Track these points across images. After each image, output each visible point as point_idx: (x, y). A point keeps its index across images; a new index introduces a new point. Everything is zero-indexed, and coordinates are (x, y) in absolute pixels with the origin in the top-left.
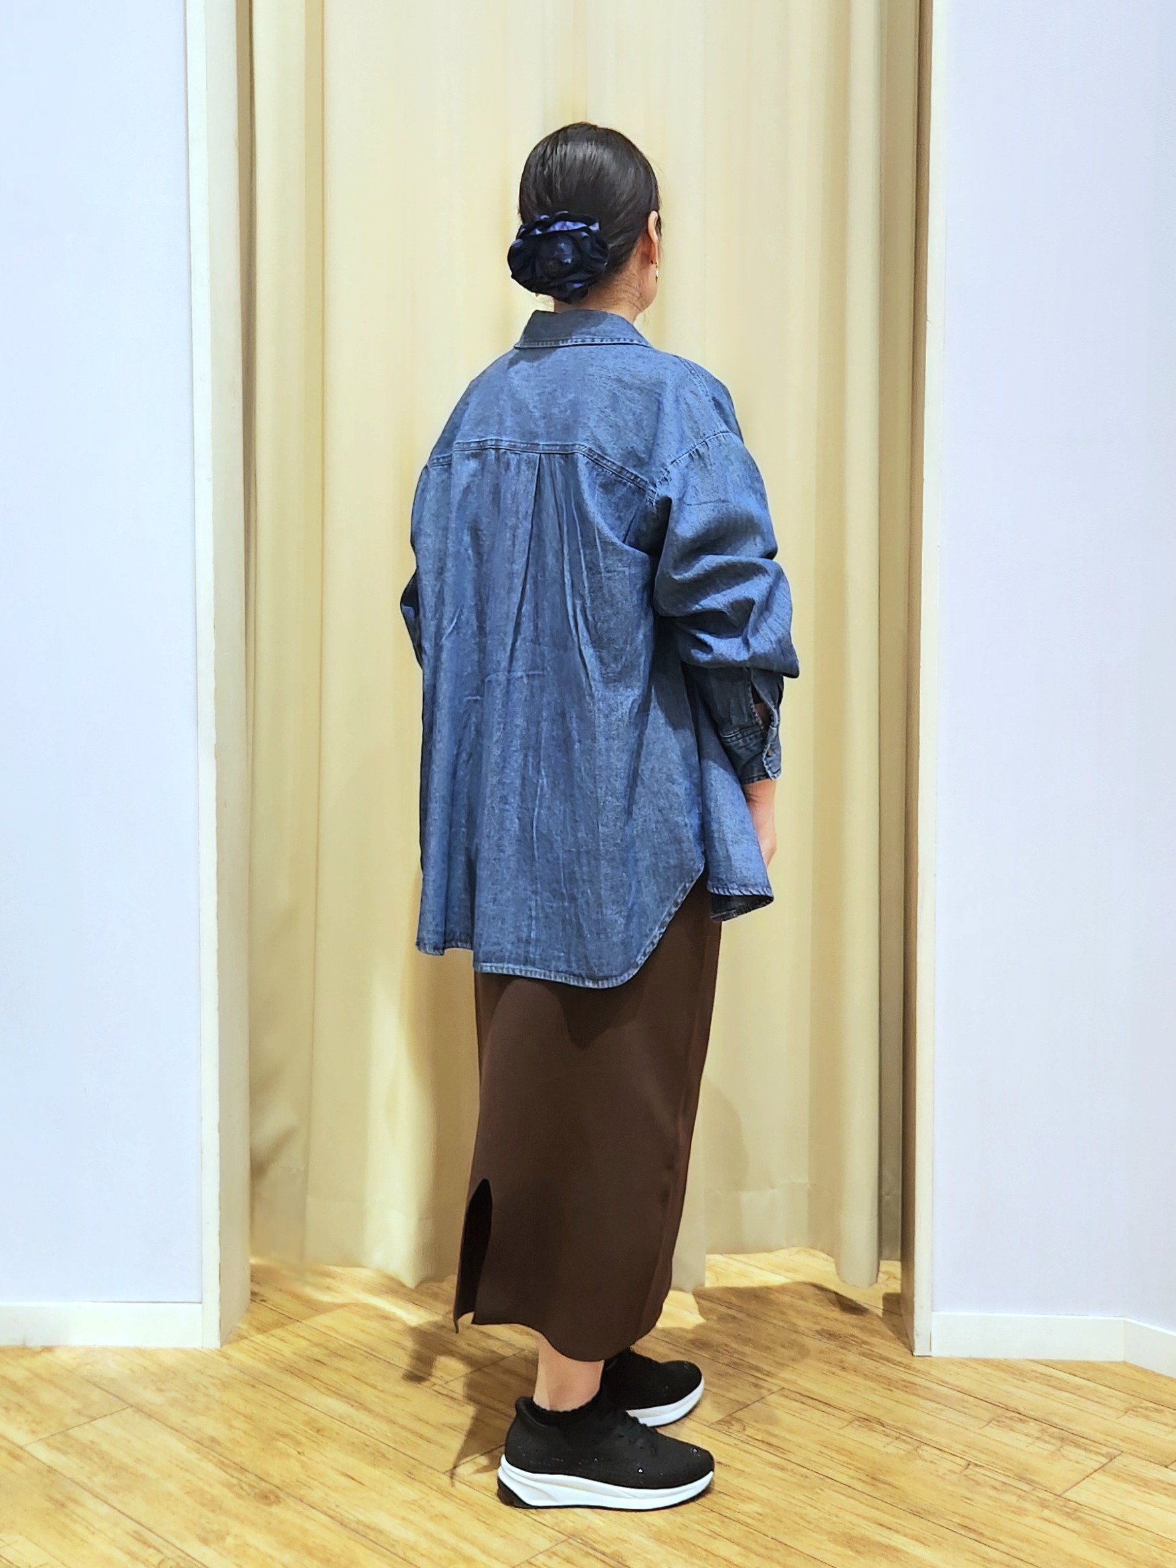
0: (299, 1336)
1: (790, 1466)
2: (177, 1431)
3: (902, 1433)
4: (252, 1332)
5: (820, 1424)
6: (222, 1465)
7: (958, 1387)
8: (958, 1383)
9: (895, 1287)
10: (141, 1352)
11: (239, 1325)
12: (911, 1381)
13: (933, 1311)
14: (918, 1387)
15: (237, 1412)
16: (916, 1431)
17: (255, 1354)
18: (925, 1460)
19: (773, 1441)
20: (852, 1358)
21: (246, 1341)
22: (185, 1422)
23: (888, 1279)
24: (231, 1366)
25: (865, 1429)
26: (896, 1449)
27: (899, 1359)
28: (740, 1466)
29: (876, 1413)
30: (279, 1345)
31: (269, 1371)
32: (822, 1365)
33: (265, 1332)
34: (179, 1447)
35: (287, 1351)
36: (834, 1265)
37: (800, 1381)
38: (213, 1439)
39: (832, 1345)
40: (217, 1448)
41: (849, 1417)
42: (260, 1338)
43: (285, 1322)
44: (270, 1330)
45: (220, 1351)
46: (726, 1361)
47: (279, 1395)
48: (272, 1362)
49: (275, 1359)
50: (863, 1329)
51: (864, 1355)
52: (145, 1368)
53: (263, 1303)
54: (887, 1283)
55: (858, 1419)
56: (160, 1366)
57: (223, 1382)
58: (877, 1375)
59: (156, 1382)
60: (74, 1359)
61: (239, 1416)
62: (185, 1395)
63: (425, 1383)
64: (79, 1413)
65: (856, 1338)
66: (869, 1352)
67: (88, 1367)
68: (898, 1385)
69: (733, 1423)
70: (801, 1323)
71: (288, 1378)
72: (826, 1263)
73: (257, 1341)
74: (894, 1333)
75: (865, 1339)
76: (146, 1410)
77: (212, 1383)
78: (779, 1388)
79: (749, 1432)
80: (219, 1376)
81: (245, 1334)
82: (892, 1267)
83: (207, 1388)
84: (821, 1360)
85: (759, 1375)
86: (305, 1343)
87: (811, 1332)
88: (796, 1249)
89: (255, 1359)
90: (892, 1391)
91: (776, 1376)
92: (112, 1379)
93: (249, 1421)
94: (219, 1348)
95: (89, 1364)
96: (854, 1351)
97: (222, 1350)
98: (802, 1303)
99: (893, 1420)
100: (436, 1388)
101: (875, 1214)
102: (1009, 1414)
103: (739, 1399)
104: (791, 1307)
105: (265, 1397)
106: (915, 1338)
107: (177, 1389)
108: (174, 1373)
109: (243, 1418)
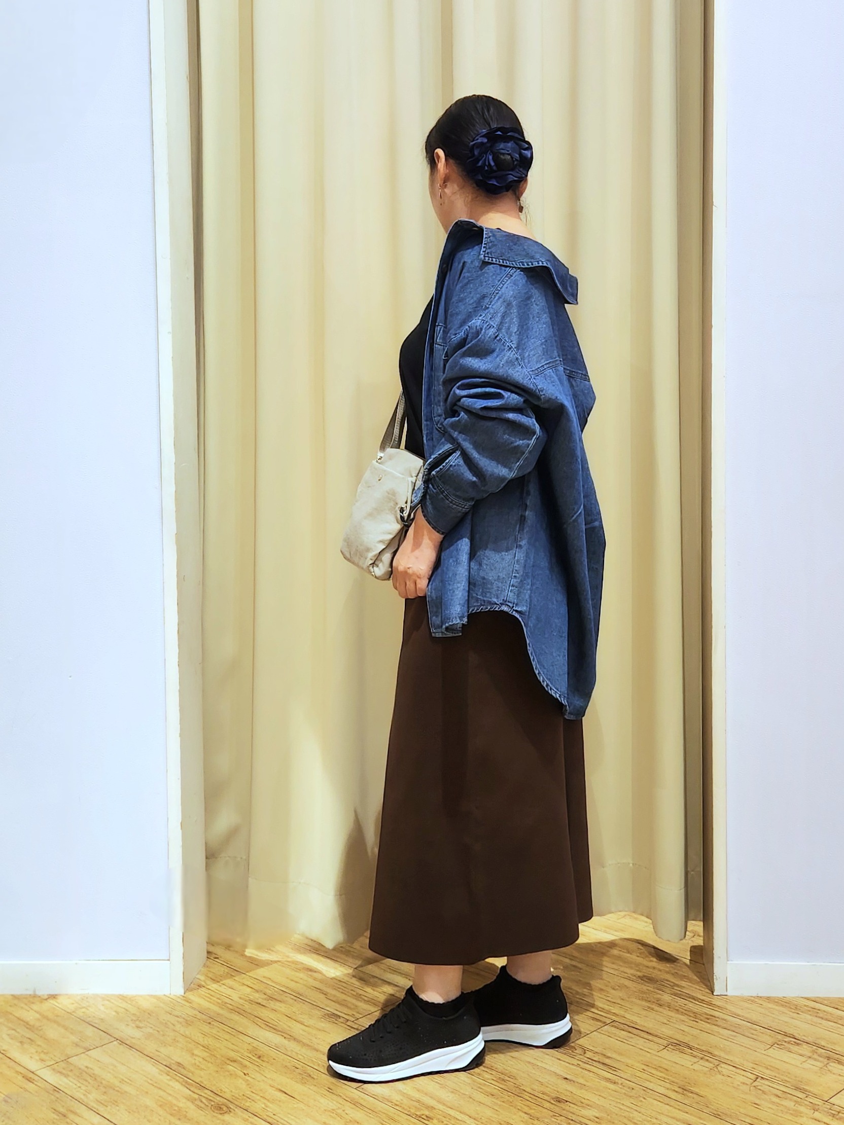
0: (244, 984)
1: (620, 1081)
2: (151, 1058)
3: (706, 1054)
4: (209, 982)
5: (642, 1048)
6: (186, 1085)
7: (747, 1018)
8: (748, 1016)
9: (699, 941)
10: (123, 998)
11: (198, 976)
12: (711, 1014)
13: (728, 960)
14: (717, 1019)
15: (197, 1043)
16: (716, 1053)
17: (211, 999)
18: (724, 1075)
19: (607, 1061)
20: (666, 998)
21: (203, 989)
22: (157, 1051)
23: (693, 936)
24: (192, 1008)
25: (677, 1052)
26: (701, 1066)
27: (703, 998)
29: (686, 1039)
30: (229, 992)
31: (221, 1012)
32: (644, 1003)
33: (218, 982)
34: (152, 1070)
35: (235, 996)
36: (652, 926)
37: (627, 1016)
38: (179, 1064)
39: (651, 987)
40: (182, 1071)
41: (665, 1043)
42: (214, 986)
43: (233, 974)
44: (221, 980)
45: (183, 997)
47: (230, 1030)
48: (223, 1005)
49: (226, 1003)
50: (675, 975)
51: (675, 995)
52: (127, 1010)
53: (216, 960)
54: (693, 939)
55: (672, 1044)
56: (139, 1008)
57: (186, 1020)
58: (686, 1010)
59: (135, 1021)
60: (73, 1004)
61: (199, 1046)
62: (158, 1031)
63: (341, 1020)
64: (77, 1045)
65: (669, 981)
66: (680, 992)
67: (83, 1010)
68: (702, 1018)
69: (576, 1048)
70: (627, 970)
71: (236, 1017)
72: (646, 924)
73: (212, 989)
74: (699, 978)
75: (677, 983)
76: (128, 1042)
77: (178, 1022)
78: (611, 1021)
79: (589, 1054)
80: (183, 1016)
81: (203, 983)
82: (697, 926)
83: (174, 1025)
84: (642, 999)
85: (596, 1011)
86: (249, 990)
87: (634, 978)
88: (622, 914)
89: (210, 1002)
90: (697, 1022)
91: (609, 1012)
92: (102, 1019)
93: (207, 1050)
94: (183, 994)
95: (84, 1007)
96: (669, 992)
97: (185, 996)
98: (628, 955)
99: (699, 1045)
100: (349, 1023)
101: (683, 886)
102: (788, 1039)
103: (582, 1030)
104: (619, 958)
105: (218, 1031)
106: (715, 981)
107: (152, 1026)
108: (149, 1014)
109: (202, 1048)
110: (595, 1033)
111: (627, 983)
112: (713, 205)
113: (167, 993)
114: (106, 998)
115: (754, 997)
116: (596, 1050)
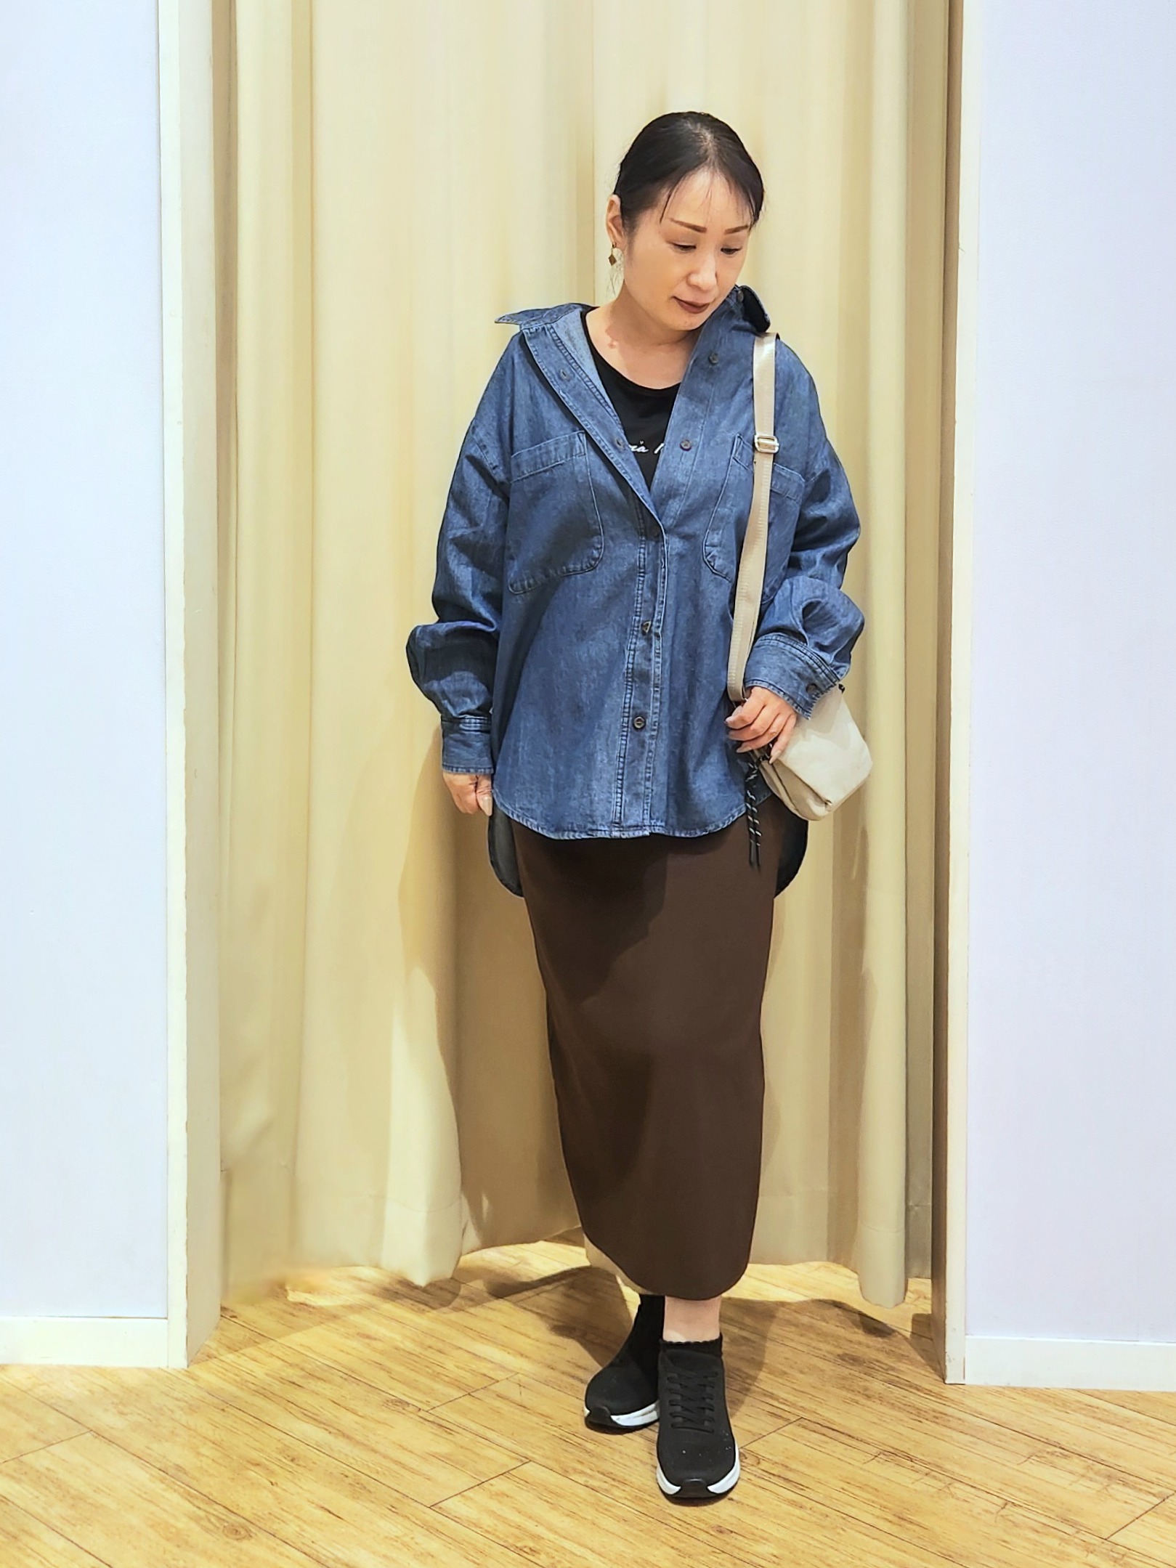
0: (272, 1355)
1: (810, 1504)
2: (139, 1458)
3: (932, 1469)
4: (222, 1351)
5: (842, 1457)
6: (188, 1497)
7: (993, 1418)
8: (994, 1414)
9: (926, 1308)
10: (100, 1371)
11: (207, 1342)
12: (941, 1410)
13: (966, 1334)
14: (951, 1419)
15: (205, 1438)
16: (948, 1466)
17: (225, 1375)
18: (958, 1499)
19: (791, 1476)
20: (877, 1386)
21: (215, 1361)
22: (148, 1447)
23: (918, 1299)
24: (199, 1387)
25: (892, 1465)
26: (926, 1486)
27: (930, 1387)
28: (753, 1503)
29: (904, 1447)
30: (252, 1366)
31: (239, 1393)
32: (844, 1393)
33: (237, 1351)
34: (141, 1475)
35: (259, 1372)
36: (856, 1281)
37: (820, 1411)
38: (179, 1468)
39: (854, 1371)
40: (183, 1477)
41: (874, 1451)
42: (230, 1357)
43: (257, 1340)
44: (241, 1348)
45: (187, 1371)
46: (738, 1388)
47: (250, 1420)
48: (242, 1384)
49: (247, 1381)
50: (890, 1353)
51: (890, 1382)
52: (106, 1389)
53: (233, 1319)
54: (916, 1303)
55: (884, 1452)
56: (122, 1387)
57: (190, 1405)
58: (905, 1405)
59: (117, 1404)
60: (28, 1378)
61: (207, 1442)
62: (149, 1419)
63: (411, 1409)
64: (34, 1437)
65: (882, 1363)
66: (897, 1379)
67: (44, 1387)
68: (928, 1416)
69: (747, 1455)
70: (821, 1345)
71: (260, 1402)
73: (226, 1360)
74: (922, 1357)
75: (892, 1365)
76: (106, 1435)
77: (179, 1407)
78: (798, 1418)
79: (764, 1465)
80: (186, 1399)
81: (215, 1353)
82: (922, 1285)
83: (172, 1411)
84: (843, 1388)
85: (776, 1404)
86: (280, 1363)
87: (832, 1357)
88: (816, 1263)
89: (225, 1380)
90: (921, 1422)
91: (794, 1406)
92: (69, 1401)
93: (219, 1448)
94: (186, 1367)
95: (45, 1384)
96: (882, 1378)
97: (189, 1370)
98: (823, 1324)
99: (923, 1454)
100: (421, 1414)
101: (902, 1226)
102: (1051, 1449)
103: (754, 1430)
104: (810, 1328)
105: (235, 1422)
106: (947, 1363)
107: (140, 1412)
108: (137, 1395)
109: (211, 1445)
110: (773, 1434)
111: (821, 1363)
113: (163, 1365)
114: (78, 1371)
115: (1004, 1388)
116: (776, 1459)
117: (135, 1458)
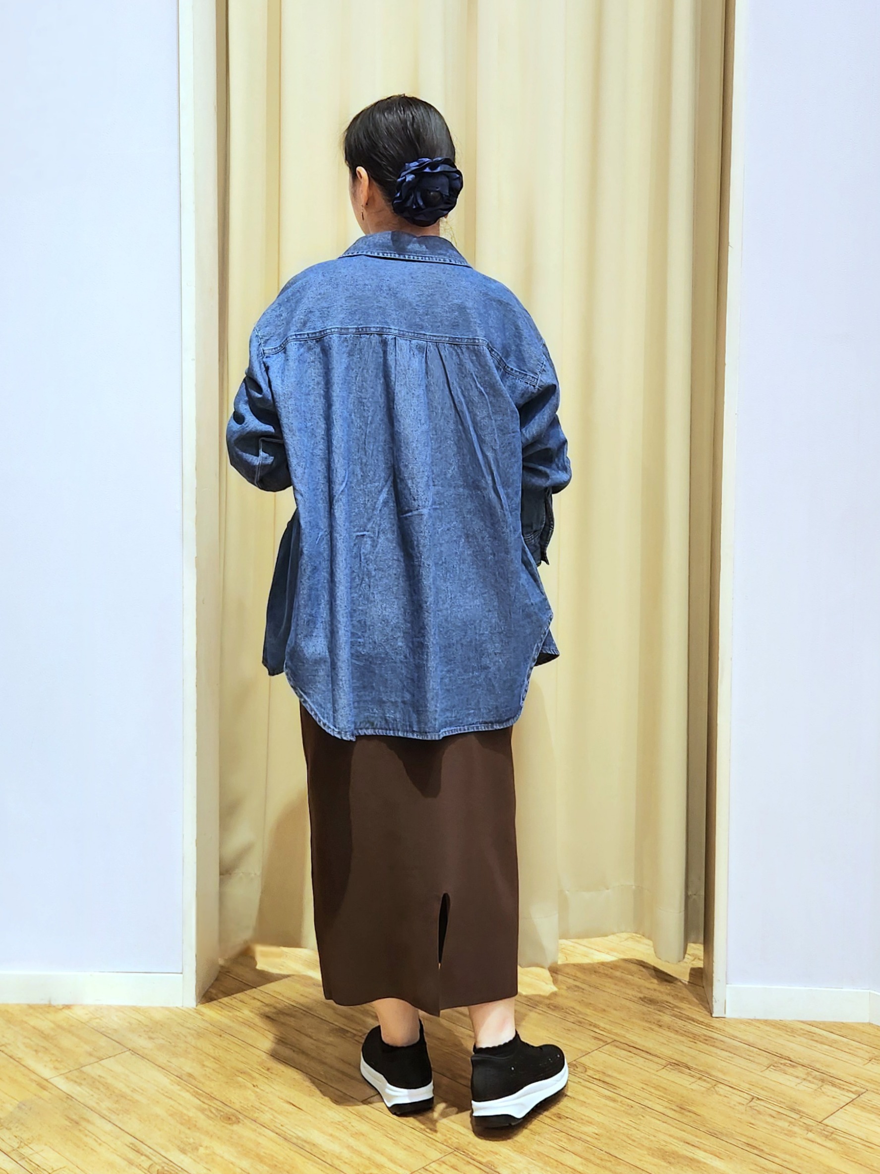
0: (255, 998)
1: (620, 1099)
2: (163, 1068)
3: (703, 1075)
4: (220, 995)
5: (642, 1067)
6: (196, 1095)
7: (744, 1040)
8: (745, 1038)
9: (700, 964)
10: (135, 1009)
11: (210, 990)
12: (710, 1035)
13: (727, 984)
14: (715, 1040)
15: (209, 1055)
16: (714, 1073)
18: (720, 1095)
19: (607, 1079)
20: (666, 1018)
21: (215, 1002)
22: (169, 1062)
23: (694, 960)
24: (204, 1020)
25: (676, 1072)
26: (699, 1086)
27: (701, 1019)
28: (582, 1098)
29: (685, 1060)
31: (232, 1024)
32: (644, 1024)
33: (230, 995)
34: (164, 1081)
36: (653, 949)
37: (628, 1036)
38: (190, 1075)
39: (651, 1008)
40: (193, 1082)
41: (664, 1062)
42: (225, 1000)
43: (244, 988)
44: (233, 994)
45: (195, 1009)
46: (572, 1020)
47: (240, 1042)
48: (234, 1018)
49: (237, 1016)
50: (675, 997)
51: (675, 1016)
52: (140, 1021)
53: (228, 974)
54: (693, 962)
55: (670, 1064)
56: (151, 1020)
57: (198, 1033)
58: (685, 1031)
59: (147, 1032)
60: (87, 1014)
61: (210, 1058)
62: (169, 1042)
63: (349, 1035)
64: (91, 1055)
65: (670, 1003)
66: (679, 1014)
67: (98, 1020)
68: (701, 1039)
69: (578, 1066)
70: (628, 991)
71: (246, 1030)
72: (647, 947)
73: (224, 1002)
74: (697, 999)
75: (677, 1004)
76: (140, 1053)
77: (189, 1033)
78: (612, 1040)
79: (590, 1073)
80: (195, 1028)
81: (215, 996)
82: (697, 949)
83: (185, 1037)
84: (643, 1020)
85: (597, 1031)
86: (259, 1004)
87: (636, 999)
88: (625, 935)
89: (222, 1015)
90: (695, 1043)
91: (609, 1032)
92: (115, 1030)
93: (217, 1062)
94: (195, 1007)
95: (97, 1018)
96: (669, 1013)
97: (197, 1008)
98: (630, 977)
99: (697, 1065)
100: (356, 1038)
101: (683, 908)
102: (783, 1061)
103: (583, 1048)
104: (621, 980)
105: (228, 1044)
106: (714, 1003)
107: (164, 1037)
108: (161, 1025)
109: (212, 1060)
110: (596, 1051)
111: (628, 1003)
112: (728, 245)
113: (179, 1005)
114: (121, 1009)
115: (752, 1020)
116: (597, 1068)
117: (160, 1069)
